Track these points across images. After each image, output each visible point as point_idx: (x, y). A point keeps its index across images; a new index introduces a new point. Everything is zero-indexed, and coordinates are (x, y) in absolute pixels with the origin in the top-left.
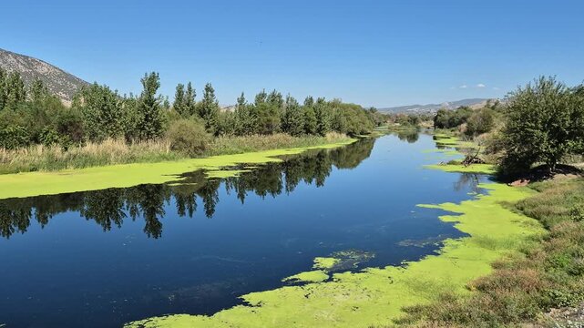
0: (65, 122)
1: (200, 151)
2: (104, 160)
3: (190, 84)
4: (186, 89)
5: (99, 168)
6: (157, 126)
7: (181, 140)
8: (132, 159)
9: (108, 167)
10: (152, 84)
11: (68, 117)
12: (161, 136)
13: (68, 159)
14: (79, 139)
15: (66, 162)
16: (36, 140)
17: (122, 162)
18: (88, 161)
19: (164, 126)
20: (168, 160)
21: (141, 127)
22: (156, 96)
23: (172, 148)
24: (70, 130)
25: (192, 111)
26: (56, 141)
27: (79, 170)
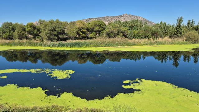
0: (154, 32)
1: (196, 42)
2: (165, 43)
3: (193, 20)
4: (191, 21)
5: (163, 45)
6: (181, 33)
7: (190, 38)
8: (173, 43)
9: (165, 45)
10: (180, 20)
11: (155, 31)
12: (182, 36)
13: (155, 42)
14: (157, 37)
15: (154, 43)
16: (145, 37)
17: (170, 44)
18: (160, 43)
19: (183, 33)
20: (184, 44)
21: (175, 34)
22: (181, 24)
23: (186, 41)
24: (154, 35)
25: (193, 28)
26: (151, 38)
27: (158, 46)
